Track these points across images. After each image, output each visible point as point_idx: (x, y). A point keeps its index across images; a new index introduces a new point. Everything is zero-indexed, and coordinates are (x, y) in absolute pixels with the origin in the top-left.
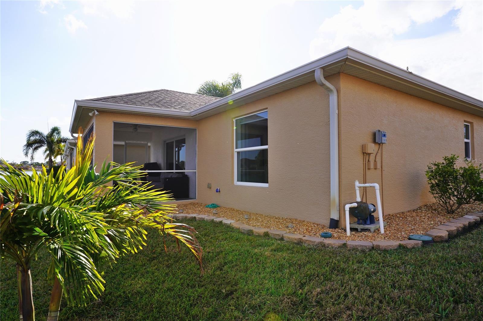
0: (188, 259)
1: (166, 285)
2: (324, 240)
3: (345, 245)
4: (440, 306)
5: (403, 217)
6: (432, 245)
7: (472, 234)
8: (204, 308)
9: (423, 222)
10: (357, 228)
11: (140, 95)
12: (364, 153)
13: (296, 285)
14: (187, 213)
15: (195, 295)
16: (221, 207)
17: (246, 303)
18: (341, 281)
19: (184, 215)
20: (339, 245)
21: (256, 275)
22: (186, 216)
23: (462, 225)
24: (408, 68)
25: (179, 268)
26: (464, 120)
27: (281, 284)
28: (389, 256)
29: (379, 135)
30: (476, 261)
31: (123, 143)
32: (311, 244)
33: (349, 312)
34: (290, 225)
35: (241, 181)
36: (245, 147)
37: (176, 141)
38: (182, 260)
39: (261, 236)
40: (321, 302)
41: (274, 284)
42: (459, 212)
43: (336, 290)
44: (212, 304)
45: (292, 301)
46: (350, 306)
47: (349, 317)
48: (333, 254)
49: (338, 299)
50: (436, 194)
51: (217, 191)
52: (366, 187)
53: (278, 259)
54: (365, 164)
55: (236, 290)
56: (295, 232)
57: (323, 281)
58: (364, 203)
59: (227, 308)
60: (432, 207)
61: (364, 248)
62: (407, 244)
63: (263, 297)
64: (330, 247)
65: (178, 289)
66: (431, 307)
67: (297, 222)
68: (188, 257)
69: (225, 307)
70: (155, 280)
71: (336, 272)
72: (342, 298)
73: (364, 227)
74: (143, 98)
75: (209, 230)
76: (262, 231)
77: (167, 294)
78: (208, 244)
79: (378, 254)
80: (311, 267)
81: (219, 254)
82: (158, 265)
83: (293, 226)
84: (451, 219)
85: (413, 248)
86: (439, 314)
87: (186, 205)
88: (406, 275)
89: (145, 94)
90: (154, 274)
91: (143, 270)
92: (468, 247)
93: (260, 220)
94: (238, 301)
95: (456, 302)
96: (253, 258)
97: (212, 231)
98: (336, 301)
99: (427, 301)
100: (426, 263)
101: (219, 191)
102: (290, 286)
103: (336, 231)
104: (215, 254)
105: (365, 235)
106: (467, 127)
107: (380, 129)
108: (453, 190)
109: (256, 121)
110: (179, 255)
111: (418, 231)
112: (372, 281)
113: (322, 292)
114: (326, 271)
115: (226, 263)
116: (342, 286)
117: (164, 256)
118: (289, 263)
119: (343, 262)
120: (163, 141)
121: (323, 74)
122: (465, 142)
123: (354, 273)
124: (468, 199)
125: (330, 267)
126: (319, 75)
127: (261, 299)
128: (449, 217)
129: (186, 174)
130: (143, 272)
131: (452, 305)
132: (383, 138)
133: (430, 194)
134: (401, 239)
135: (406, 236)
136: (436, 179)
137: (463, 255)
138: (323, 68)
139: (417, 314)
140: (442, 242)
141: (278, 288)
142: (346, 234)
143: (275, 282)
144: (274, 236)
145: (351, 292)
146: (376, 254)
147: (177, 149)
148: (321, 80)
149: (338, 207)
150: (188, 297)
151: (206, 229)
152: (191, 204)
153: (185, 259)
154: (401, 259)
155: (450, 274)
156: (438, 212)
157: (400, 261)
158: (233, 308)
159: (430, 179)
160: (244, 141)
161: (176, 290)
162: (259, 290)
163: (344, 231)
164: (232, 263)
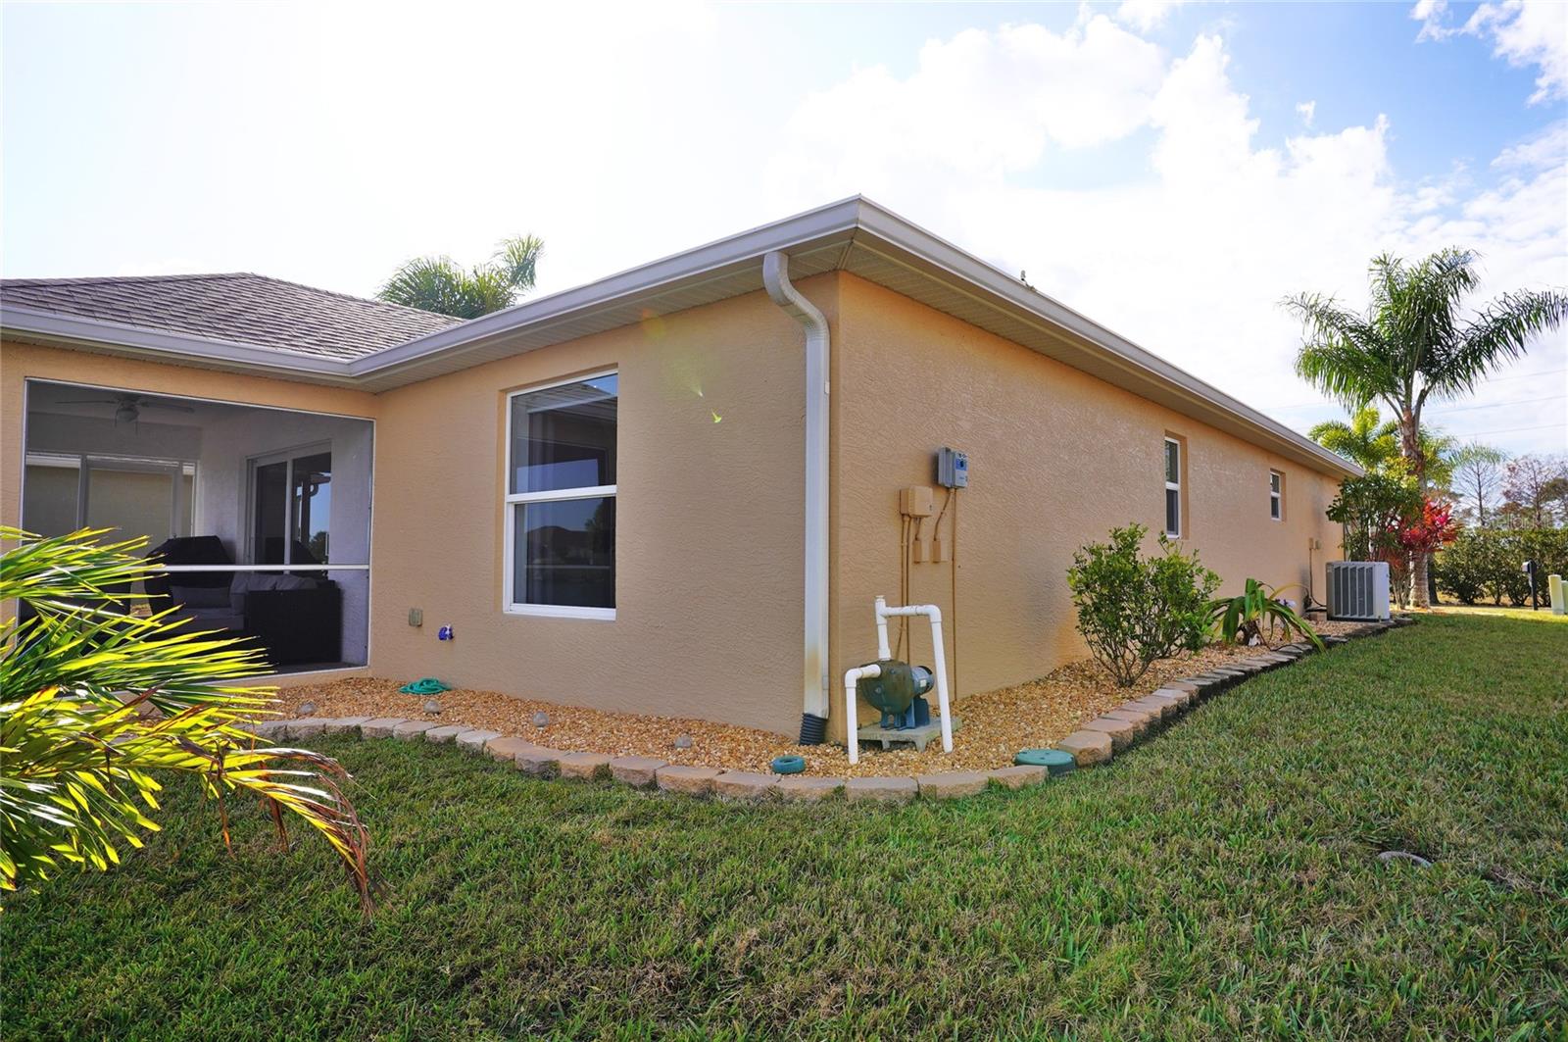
0: (322, 873)
1: (230, 975)
2: (779, 781)
3: (840, 791)
4: (1071, 940)
5: (1008, 701)
6: (1070, 775)
7: (1166, 738)
8: (371, 1036)
9: (1057, 712)
10: (879, 739)
11: (150, 289)
12: (903, 515)
13: (685, 926)
14: (329, 714)
15: (342, 997)
16: (456, 689)
17: (521, 1001)
18: (821, 901)
19: (317, 724)
20: (824, 793)
21: (560, 905)
22: (325, 726)
23: (1146, 718)
24: (1023, 273)
25: (284, 909)
26: (1166, 431)
27: (639, 928)
28: (959, 815)
29: (947, 463)
30: (1165, 808)
31: (74, 462)
32: (741, 794)
33: (835, 989)
34: (680, 739)
35: (528, 602)
36: (544, 489)
37: (294, 461)
38: (300, 879)
39: (585, 780)
40: (759, 968)
41: (615, 930)
42: (1146, 682)
43: (805, 926)
44: (403, 1019)
45: (669, 978)
46: (841, 969)
47: (836, 1003)
48: (804, 820)
49: (809, 953)
50: (1093, 633)
51: (442, 637)
52: (908, 617)
53: (635, 849)
54: (905, 548)
55: (488, 964)
56: (696, 761)
57: (769, 906)
58: (902, 664)
59: (454, 1024)
60: (1083, 671)
61: (894, 797)
62: (1009, 777)
63: (579, 976)
64: (797, 800)
65: (276, 983)
66: (1050, 944)
67: (704, 730)
68: (322, 867)
69: (449, 1022)
70: (185, 964)
71: (808, 873)
72: (819, 951)
73: (899, 736)
74: (165, 299)
75: (405, 768)
76: (587, 762)
77: (229, 1008)
78: (400, 816)
79: (930, 811)
80: (736, 864)
81: (438, 848)
82: (201, 909)
83: (689, 744)
84: (1124, 701)
85: (1024, 787)
86: (1065, 961)
87: (326, 689)
88: (996, 865)
89: (171, 285)
90: (182, 940)
91: (135, 931)
92: (1152, 774)
93: (586, 728)
94: (495, 999)
95: (1108, 923)
96: (552, 851)
97: (418, 772)
98: (801, 961)
99: (1041, 930)
100: (1049, 825)
101: (451, 637)
102: (667, 930)
103: (818, 752)
104: (423, 849)
105: (900, 759)
106: (1172, 447)
107: (949, 445)
108: (1132, 621)
109: (583, 405)
110: (289, 863)
111: (1040, 738)
112: (905, 892)
113: (763, 938)
114: (779, 874)
115: (458, 877)
116: (822, 916)
117: (229, 874)
118: (668, 860)
119: (831, 843)
120: (245, 461)
121: (786, 271)
122: (1168, 490)
123: (858, 872)
124: (1167, 646)
125: (791, 862)
126: (775, 273)
127: (572, 982)
128: (1120, 696)
129: (330, 577)
130: (137, 939)
131: (1098, 932)
132: (959, 472)
133: (1078, 633)
134: (995, 766)
135: (1010, 755)
136: (1093, 591)
137: (1138, 796)
138: (790, 254)
139: (1015, 968)
140: (1095, 764)
141: (627, 942)
142: (847, 760)
143: (619, 921)
144: (625, 777)
145: (845, 930)
146: (926, 811)
147: (300, 491)
148: (781, 289)
149: (827, 679)
150: (314, 1006)
151: (397, 767)
152: (346, 682)
153: (311, 876)
154: (988, 820)
155: (1102, 850)
156: (1097, 683)
157: (986, 826)
158: (477, 1021)
159: (1080, 592)
160: (538, 468)
161: (269, 989)
162: (566, 954)
163: (843, 750)
164: (483, 873)
